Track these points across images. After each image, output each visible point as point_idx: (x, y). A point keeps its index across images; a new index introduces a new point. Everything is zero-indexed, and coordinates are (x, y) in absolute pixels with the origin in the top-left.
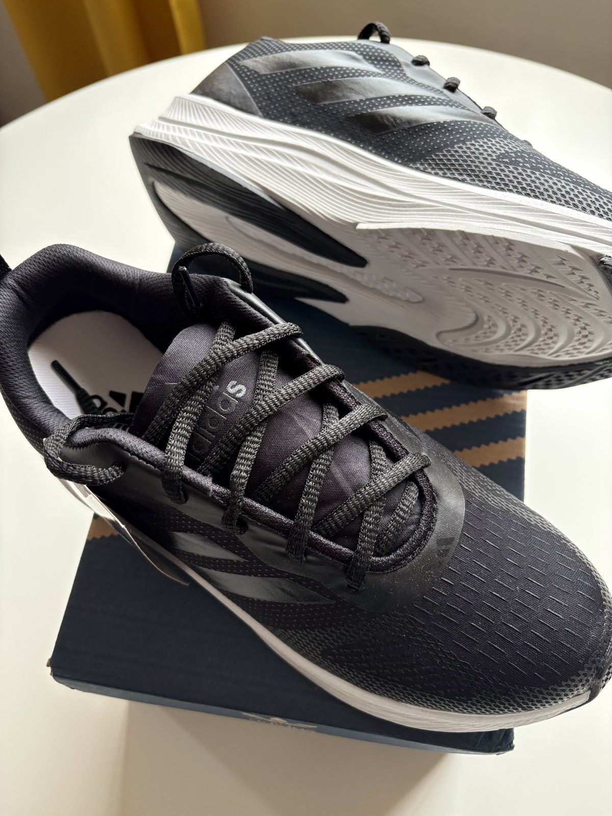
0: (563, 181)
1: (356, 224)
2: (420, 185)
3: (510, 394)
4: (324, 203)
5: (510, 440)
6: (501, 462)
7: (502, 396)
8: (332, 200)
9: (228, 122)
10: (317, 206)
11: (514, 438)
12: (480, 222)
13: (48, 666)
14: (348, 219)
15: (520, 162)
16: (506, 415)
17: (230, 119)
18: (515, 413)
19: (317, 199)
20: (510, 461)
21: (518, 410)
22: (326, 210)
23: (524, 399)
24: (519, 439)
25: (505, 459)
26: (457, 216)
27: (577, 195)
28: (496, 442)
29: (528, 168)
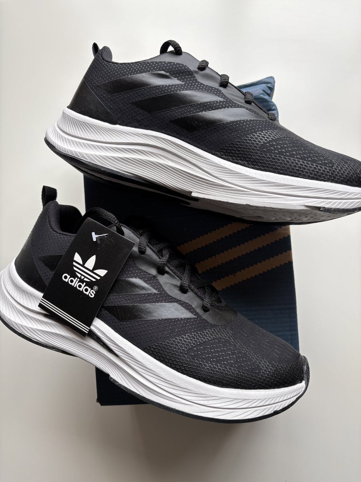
0: (296, 159)
1: (191, 192)
2: (220, 170)
3: (281, 228)
4: (170, 179)
5: (284, 253)
6: (281, 265)
7: (276, 229)
8: (174, 177)
9: (103, 133)
10: (167, 182)
11: (286, 252)
12: (257, 197)
13: (97, 402)
14: (186, 189)
15: (272, 150)
16: (280, 239)
17: (103, 130)
18: (284, 237)
19: (166, 177)
20: (285, 264)
21: (286, 236)
22: (173, 184)
23: (288, 229)
24: (288, 251)
25: (283, 264)
26: (244, 194)
27: (304, 168)
28: (277, 255)
29: (277, 154)
